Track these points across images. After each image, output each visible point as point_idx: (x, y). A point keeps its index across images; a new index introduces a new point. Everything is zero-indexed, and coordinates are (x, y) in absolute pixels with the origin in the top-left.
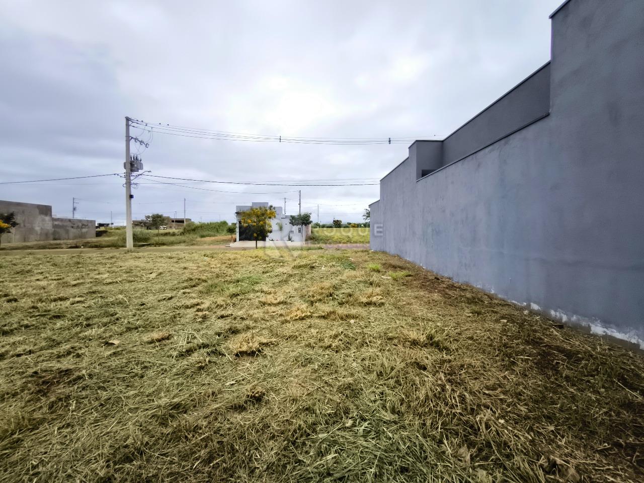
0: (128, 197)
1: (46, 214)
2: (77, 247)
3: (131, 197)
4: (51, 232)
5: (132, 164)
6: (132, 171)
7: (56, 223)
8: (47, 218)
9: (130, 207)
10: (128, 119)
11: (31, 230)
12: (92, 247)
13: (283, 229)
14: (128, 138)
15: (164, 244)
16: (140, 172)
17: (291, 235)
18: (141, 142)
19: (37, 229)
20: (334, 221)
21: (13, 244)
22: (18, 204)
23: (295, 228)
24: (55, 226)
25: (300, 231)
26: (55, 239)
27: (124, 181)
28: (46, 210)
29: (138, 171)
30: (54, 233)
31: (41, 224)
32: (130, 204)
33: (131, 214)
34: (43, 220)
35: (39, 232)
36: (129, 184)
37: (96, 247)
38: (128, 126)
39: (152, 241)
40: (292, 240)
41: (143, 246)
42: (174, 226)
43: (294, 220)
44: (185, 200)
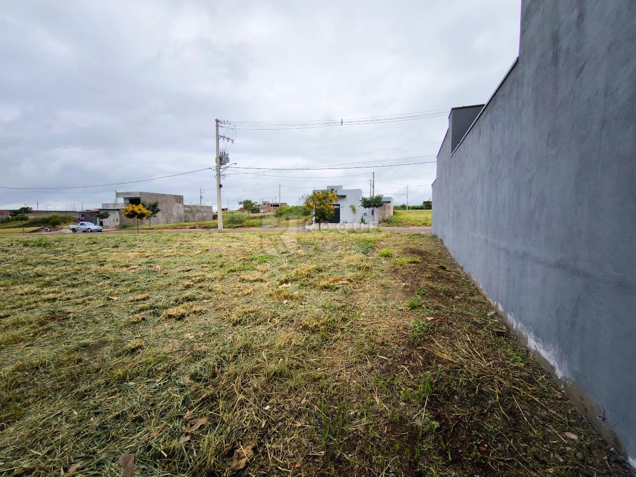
0: (219, 186)
1: (180, 203)
2: (194, 228)
3: (221, 186)
4: (183, 216)
5: (221, 159)
6: (221, 164)
7: (187, 209)
8: (181, 205)
9: (220, 195)
10: (217, 121)
11: (171, 215)
12: (203, 228)
13: (356, 211)
14: (218, 137)
15: (253, 226)
16: (228, 164)
17: (364, 218)
18: (228, 139)
19: (175, 213)
20: (424, 202)
21: (161, 225)
22: (163, 195)
23: (368, 210)
24: (186, 212)
25: (373, 213)
26: (186, 222)
27: (215, 173)
28: (179, 199)
29: (225, 164)
30: (185, 217)
31: (178, 210)
32: (220, 192)
33: (220, 200)
34: (178, 207)
35: (176, 216)
36: (219, 175)
37: (206, 228)
38: (217, 126)
39: (245, 224)
40: (365, 222)
41: (238, 227)
42: (272, 209)
43: (367, 203)
44: (280, 186)
